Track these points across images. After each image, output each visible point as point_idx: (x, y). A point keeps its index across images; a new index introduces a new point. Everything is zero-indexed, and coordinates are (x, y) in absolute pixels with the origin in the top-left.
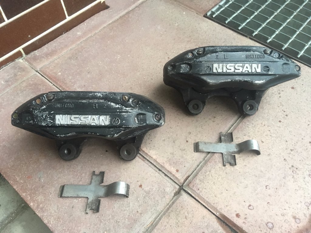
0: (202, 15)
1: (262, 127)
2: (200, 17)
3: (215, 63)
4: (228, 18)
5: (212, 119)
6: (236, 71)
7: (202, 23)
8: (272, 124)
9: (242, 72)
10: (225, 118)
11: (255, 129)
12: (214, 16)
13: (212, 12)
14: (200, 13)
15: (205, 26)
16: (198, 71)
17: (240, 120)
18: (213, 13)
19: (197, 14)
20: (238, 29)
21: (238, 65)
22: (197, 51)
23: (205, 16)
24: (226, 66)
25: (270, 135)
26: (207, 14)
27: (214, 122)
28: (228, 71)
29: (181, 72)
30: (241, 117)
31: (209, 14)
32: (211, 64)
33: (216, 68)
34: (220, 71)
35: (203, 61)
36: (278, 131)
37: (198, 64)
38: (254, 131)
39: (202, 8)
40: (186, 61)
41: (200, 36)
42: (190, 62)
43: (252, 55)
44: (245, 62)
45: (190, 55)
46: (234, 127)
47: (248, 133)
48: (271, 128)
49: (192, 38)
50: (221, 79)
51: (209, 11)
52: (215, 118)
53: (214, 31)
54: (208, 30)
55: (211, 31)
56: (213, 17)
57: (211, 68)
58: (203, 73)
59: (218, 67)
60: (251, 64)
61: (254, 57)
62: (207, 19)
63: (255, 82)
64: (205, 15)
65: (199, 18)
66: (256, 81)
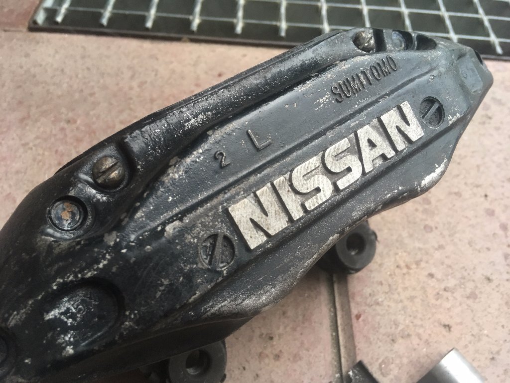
0: (25, 30)
1: (407, 277)
2: (19, 35)
3: (232, 200)
4: (102, 11)
5: (268, 351)
6: (342, 184)
7: (34, 50)
8: (420, 249)
9: (364, 173)
10: (301, 318)
11: (396, 296)
12: (59, 19)
13: (47, 10)
14: (12, 24)
15: (50, 55)
16: (172, 290)
17: (340, 294)
18: (51, 13)
19: (5, 31)
20: (147, 29)
21: (331, 151)
22: (94, 176)
23: (34, 28)
24: (291, 185)
25: (445, 290)
26: (35, 22)
27: (277, 357)
28: (311, 204)
29: (70, 350)
30: (335, 279)
31: (41, 18)
32: (215, 217)
33: (252, 220)
34: (277, 224)
35: (164, 224)
36: (447, 262)
37: (148, 257)
38: (400, 305)
39: (11, 12)
40: (61, 272)
41: (52, 88)
42: (89, 267)
43: (354, 80)
44: (352, 123)
45: (66, 216)
46: (343, 330)
47: (394, 327)
48: (427, 262)
49: (30, 106)
50: (298, 254)
51: (36, 11)
52: (271, 338)
53: (83, 57)
54: (65, 63)
55: (75, 61)
56: (57, 23)
57: (226, 238)
58: (202, 286)
59: (258, 211)
60: (375, 121)
61: (361, 83)
62: (45, 35)
63: (420, 184)
64: (32, 25)
65: (18, 40)
66: (422, 178)
